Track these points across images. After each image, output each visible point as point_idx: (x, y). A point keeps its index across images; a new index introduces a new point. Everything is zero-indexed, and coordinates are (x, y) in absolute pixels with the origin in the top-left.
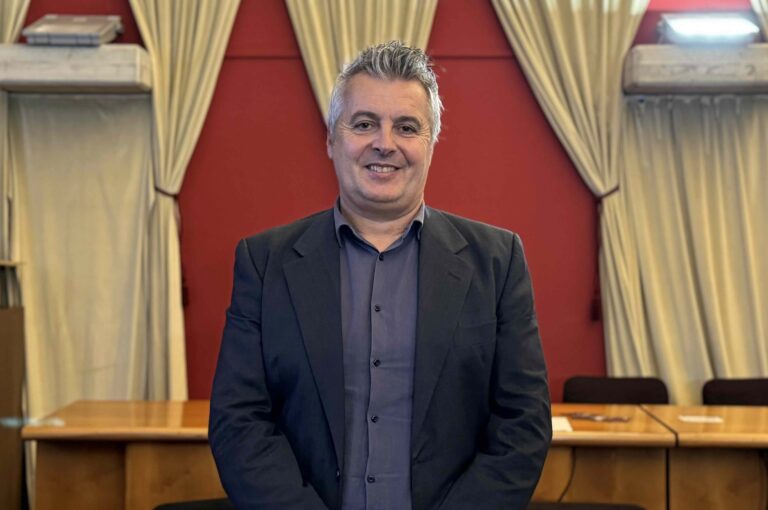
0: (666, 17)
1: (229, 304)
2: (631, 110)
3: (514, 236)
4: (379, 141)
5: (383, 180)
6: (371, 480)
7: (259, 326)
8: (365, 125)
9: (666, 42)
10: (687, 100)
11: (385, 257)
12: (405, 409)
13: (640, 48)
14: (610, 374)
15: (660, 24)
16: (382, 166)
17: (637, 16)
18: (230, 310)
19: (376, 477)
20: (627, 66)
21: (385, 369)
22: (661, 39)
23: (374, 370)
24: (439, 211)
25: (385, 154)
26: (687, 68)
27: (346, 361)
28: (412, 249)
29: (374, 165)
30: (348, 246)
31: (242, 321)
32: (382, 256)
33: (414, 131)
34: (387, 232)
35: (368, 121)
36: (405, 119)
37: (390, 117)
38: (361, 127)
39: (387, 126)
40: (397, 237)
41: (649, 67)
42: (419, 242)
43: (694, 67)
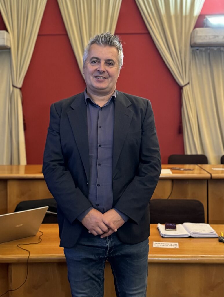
0: (207, 17)
1: (48, 127)
2: (193, 53)
3: (148, 101)
4: (100, 68)
5: (100, 82)
6: (99, 185)
7: (59, 134)
8: (95, 62)
9: (207, 27)
10: (215, 49)
11: (103, 109)
12: (110, 161)
13: (197, 29)
14: (186, 154)
15: (205, 19)
16: (100, 77)
17: (196, 16)
18: (49, 128)
19: (100, 184)
20: (192, 36)
21: (103, 148)
22: (205, 25)
23: (99, 148)
24: (121, 92)
25: (102, 73)
26: (215, 36)
27: (90, 145)
28: (112, 106)
29: (98, 76)
30: (90, 105)
31: (53, 132)
32: (101, 109)
33: (112, 65)
34: (103, 100)
35: (96, 61)
36: (109, 60)
37: (104, 59)
38: (94, 63)
39: (103, 62)
40: (106, 102)
41: (201, 36)
42: (114, 103)
43: (218, 36)
